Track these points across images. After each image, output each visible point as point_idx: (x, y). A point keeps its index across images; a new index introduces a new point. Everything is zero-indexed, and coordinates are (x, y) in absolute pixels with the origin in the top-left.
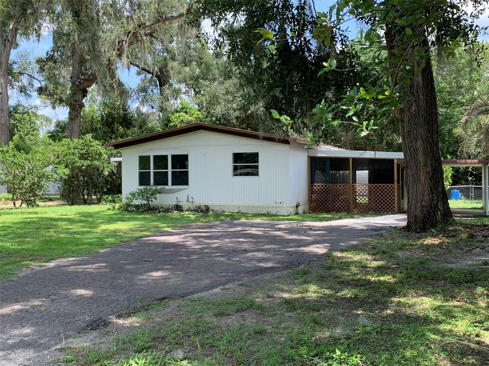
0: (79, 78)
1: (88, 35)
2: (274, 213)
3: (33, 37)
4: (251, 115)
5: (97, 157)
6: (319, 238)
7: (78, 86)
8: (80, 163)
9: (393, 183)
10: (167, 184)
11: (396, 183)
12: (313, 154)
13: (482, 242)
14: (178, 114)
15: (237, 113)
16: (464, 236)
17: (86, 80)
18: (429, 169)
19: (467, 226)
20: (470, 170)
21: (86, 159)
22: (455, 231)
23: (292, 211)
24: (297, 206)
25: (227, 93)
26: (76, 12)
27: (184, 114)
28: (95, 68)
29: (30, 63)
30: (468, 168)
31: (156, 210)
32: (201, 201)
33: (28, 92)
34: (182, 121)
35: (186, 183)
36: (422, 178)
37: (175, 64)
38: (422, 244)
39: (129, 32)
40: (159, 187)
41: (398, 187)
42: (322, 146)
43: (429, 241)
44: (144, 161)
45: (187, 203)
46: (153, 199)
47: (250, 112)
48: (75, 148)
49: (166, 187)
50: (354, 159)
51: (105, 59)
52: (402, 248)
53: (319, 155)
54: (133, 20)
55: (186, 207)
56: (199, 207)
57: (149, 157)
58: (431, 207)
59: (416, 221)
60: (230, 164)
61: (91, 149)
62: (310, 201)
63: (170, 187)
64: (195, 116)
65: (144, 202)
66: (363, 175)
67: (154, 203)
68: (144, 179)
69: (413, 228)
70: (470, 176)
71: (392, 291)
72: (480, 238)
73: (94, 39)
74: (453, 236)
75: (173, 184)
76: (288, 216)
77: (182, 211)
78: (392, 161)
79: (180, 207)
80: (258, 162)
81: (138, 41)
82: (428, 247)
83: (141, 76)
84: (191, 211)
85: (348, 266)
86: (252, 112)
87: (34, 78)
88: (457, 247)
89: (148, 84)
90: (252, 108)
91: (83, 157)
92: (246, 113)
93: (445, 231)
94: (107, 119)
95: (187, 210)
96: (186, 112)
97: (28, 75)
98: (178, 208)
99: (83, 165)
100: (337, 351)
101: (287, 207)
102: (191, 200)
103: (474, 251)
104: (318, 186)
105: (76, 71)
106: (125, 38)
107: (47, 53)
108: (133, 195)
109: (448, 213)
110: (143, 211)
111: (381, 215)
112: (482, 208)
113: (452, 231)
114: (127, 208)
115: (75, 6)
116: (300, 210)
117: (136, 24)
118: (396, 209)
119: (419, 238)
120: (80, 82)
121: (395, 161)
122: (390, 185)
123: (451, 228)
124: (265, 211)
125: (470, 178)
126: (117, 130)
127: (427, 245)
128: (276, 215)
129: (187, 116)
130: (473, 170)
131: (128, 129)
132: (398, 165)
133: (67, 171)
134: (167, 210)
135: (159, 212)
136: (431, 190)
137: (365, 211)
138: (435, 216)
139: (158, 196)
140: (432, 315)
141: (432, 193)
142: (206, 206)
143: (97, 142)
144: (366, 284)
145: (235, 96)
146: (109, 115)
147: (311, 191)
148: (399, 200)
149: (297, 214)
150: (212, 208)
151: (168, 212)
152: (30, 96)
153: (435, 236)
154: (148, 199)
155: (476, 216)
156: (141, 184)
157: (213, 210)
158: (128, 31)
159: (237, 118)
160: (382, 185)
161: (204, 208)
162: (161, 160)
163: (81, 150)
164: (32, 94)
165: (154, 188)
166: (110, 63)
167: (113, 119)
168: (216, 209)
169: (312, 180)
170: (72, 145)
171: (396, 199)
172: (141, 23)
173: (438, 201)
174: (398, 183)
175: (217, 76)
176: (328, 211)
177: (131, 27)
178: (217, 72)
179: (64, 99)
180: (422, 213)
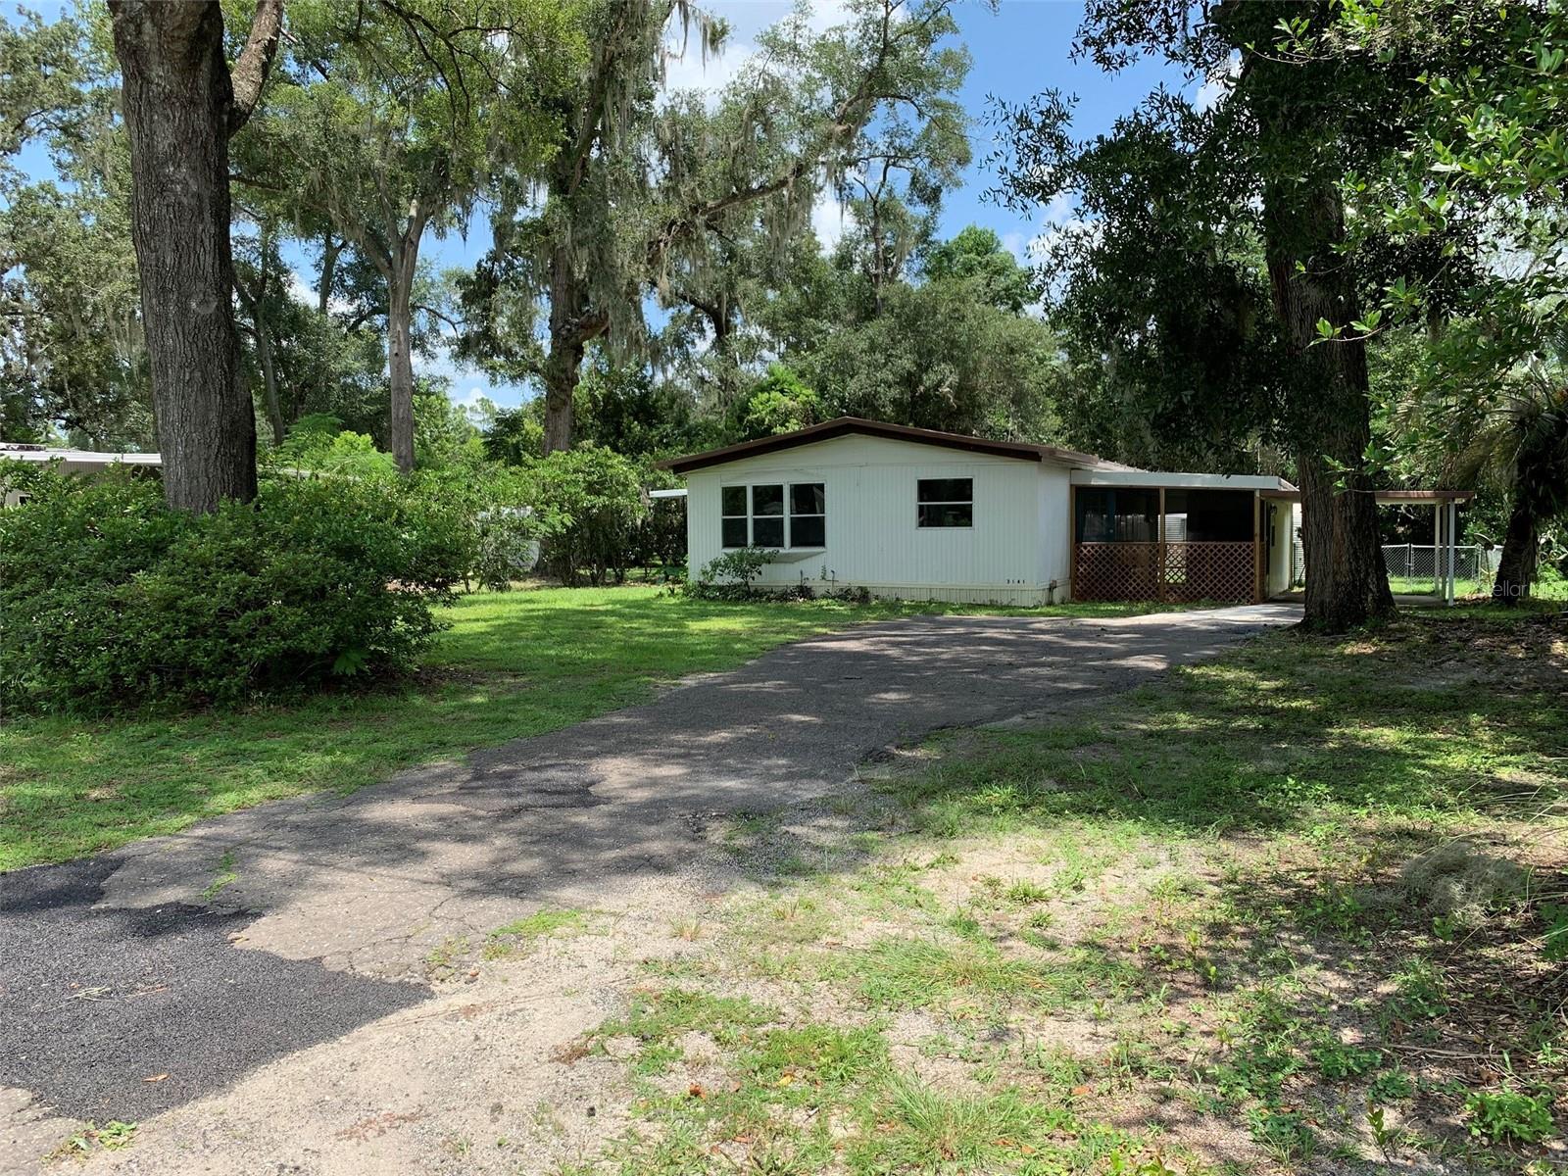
0: (567, 322)
1: (589, 231)
2: (1005, 603)
3: (453, 233)
4: (925, 397)
5: (621, 489)
6: (1134, 646)
7: (566, 339)
8: (587, 500)
9: (1252, 539)
10: (781, 545)
11: (1257, 539)
12: (1081, 481)
13: (1458, 649)
14: (764, 396)
15: (895, 392)
16: (1422, 639)
17: (582, 327)
18: (1351, 512)
19: (1424, 622)
20: (1403, 510)
21: (598, 493)
22: (1402, 630)
23: (1042, 597)
24: (1051, 588)
25: (873, 348)
26: (560, 181)
27: (779, 395)
28: (606, 301)
29: (432, 284)
30: (1398, 507)
31: (761, 596)
32: (852, 577)
33: (429, 347)
34: (774, 410)
35: (822, 543)
36: (1338, 530)
37: (751, 284)
38: (1341, 654)
39: (673, 223)
40: (767, 550)
41: (1262, 546)
42: (1100, 464)
43: (1351, 649)
44: (733, 499)
45: (823, 583)
46: (755, 574)
47: (922, 388)
48: (576, 471)
49: (781, 551)
50: (1169, 491)
51: (625, 282)
52: (1305, 659)
53: (1094, 483)
54: (680, 196)
55: (823, 591)
56: (848, 591)
57: (743, 489)
58: (1355, 586)
59: (1322, 613)
60: (911, 502)
61: (610, 471)
62: (1075, 577)
63: (787, 549)
64: (803, 398)
65: (738, 580)
66: (1174, 522)
67: (758, 581)
68: (732, 534)
69: (1317, 625)
70: (1401, 524)
71: (1323, 719)
72: (1455, 643)
73: (603, 240)
74: (1400, 640)
75: (794, 544)
76: (1036, 607)
77: (812, 598)
78: (1248, 494)
79: (809, 590)
80: (971, 499)
81: (690, 241)
82: (1356, 659)
83: (671, 310)
84: (833, 598)
85: (1223, 688)
86: (927, 389)
87: (441, 317)
88: (1412, 659)
89: (683, 328)
90: (929, 380)
91: (591, 489)
92: (914, 391)
93: (1381, 631)
94: (605, 406)
95: (824, 597)
96: (782, 391)
97: (429, 310)
98: (805, 592)
99: (594, 506)
100: (1290, 780)
101: (1031, 591)
102: (829, 576)
103: (1447, 665)
104: (1089, 546)
105: (561, 307)
106: (664, 236)
107: (479, 265)
108: (715, 565)
109: (1385, 596)
110: (738, 599)
111: (1227, 606)
112: (1432, 593)
113: (1396, 630)
114: (702, 592)
115: (560, 169)
116: (1057, 596)
117: (687, 204)
118: (1257, 596)
119: (1334, 644)
120: (569, 330)
121: (1257, 494)
122: (1244, 545)
123: (1392, 626)
124: (984, 599)
125: (1401, 529)
126: (630, 429)
127: (1351, 655)
128: (1008, 607)
129: (786, 400)
130: (1408, 511)
131: (651, 426)
132: (1262, 502)
133: (569, 520)
134: (784, 596)
135: (769, 600)
136: (1355, 553)
137: (1190, 597)
138: (1361, 602)
139: (764, 567)
140: (1407, 749)
141: (1357, 559)
142: (861, 588)
143: (621, 458)
144: (1271, 711)
145: (891, 355)
146: (609, 397)
147: (1076, 557)
148: (1262, 576)
149: (1050, 604)
150: (873, 592)
151: (786, 600)
152: (433, 356)
153: (1366, 640)
154: (744, 574)
155: (1426, 607)
156: (727, 544)
157: (877, 598)
158: (669, 222)
159: (894, 402)
160: (1228, 544)
161: (858, 593)
162: (768, 496)
163: (589, 474)
164: (437, 350)
165: (757, 552)
166: (633, 289)
167: (618, 404)
168: (883, 594)
169: (1078, 535)
170: (570, 467)
171: (1257, 573)
172: (697, 202)
173: (1367, 574)
174: (1262, 539)
175: (843, 309)
176: (1113, 598)
177: (675, 212)
178: (842, 300)
179: (540, 366)
180: (1335, 597)
